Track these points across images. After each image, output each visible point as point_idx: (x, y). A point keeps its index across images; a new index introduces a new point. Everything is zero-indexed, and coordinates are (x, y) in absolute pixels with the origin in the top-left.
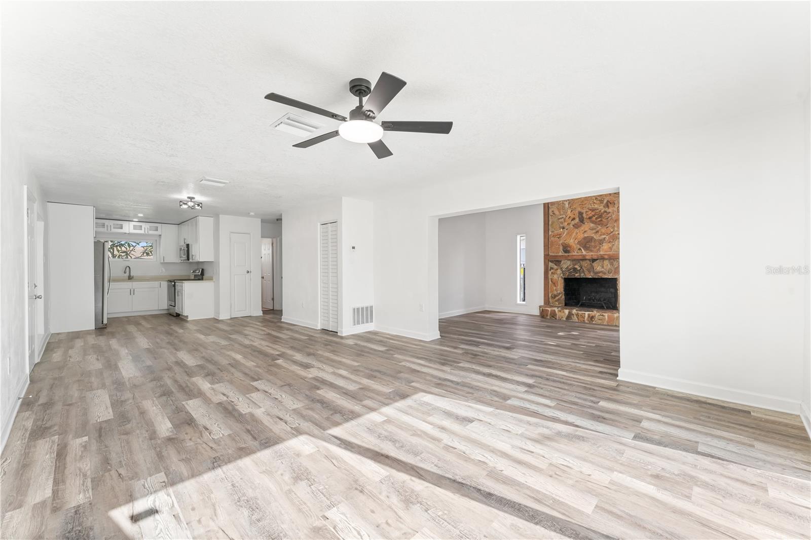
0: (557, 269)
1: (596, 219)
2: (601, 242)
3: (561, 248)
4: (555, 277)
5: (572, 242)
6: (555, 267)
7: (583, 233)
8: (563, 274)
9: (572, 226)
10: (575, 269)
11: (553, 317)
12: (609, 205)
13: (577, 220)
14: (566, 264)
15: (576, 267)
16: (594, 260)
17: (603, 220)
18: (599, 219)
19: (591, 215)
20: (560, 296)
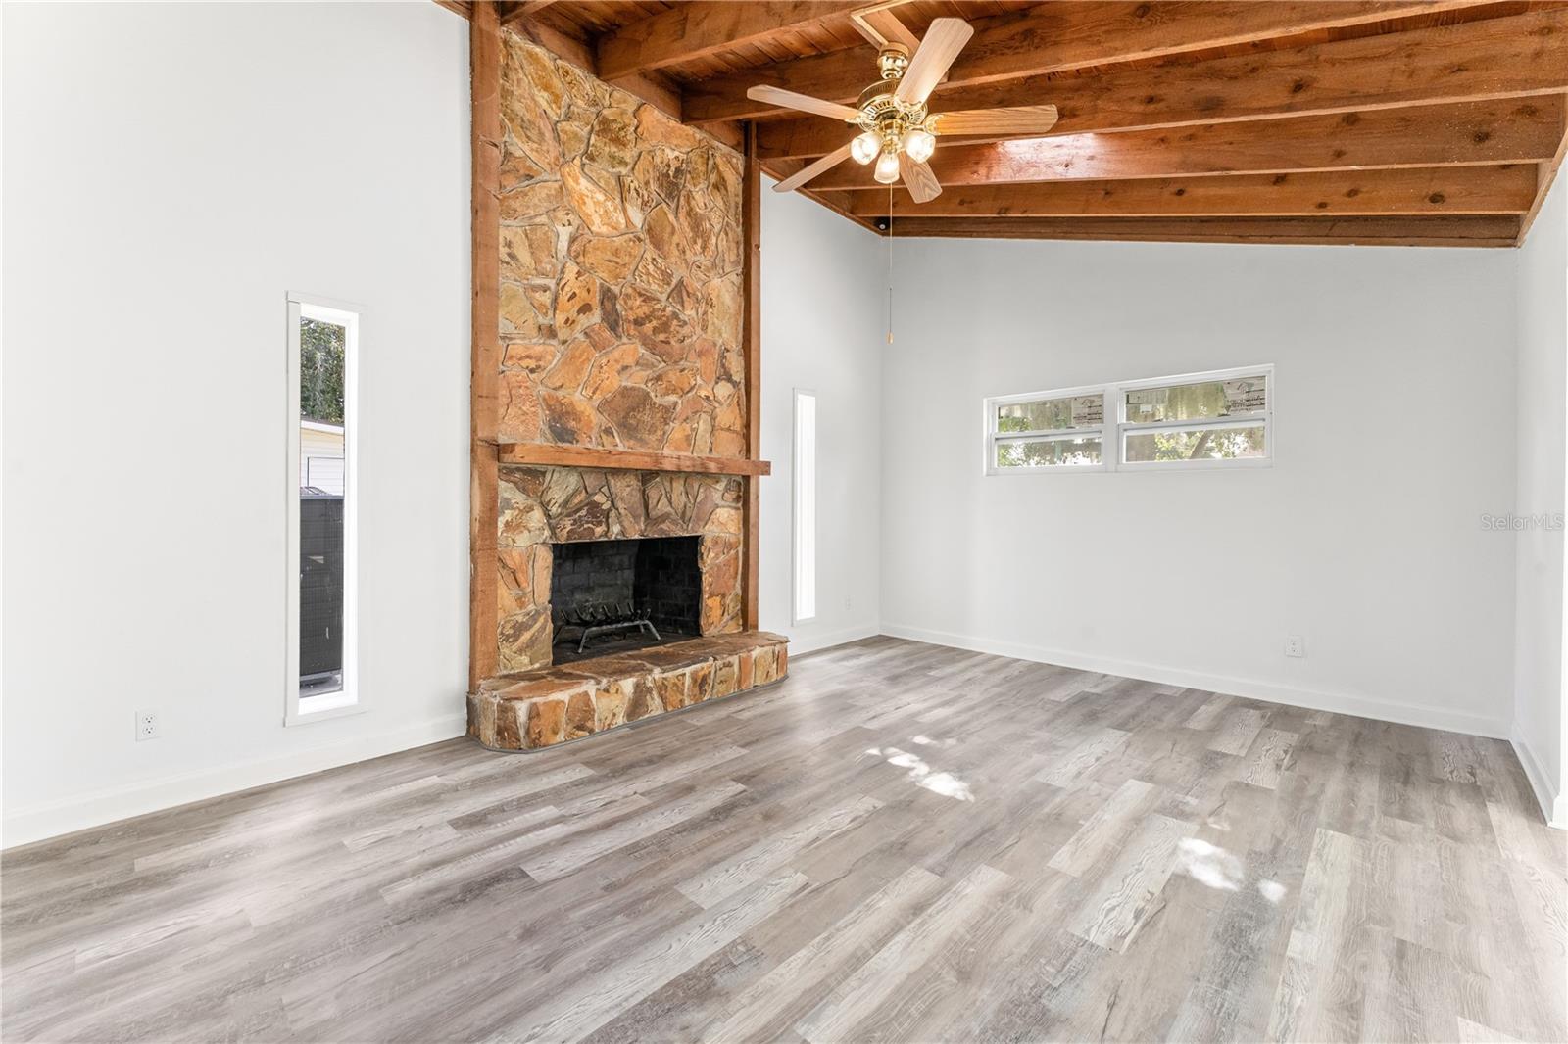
0: (531, 509)
1: (655, 330)
2: (667, 414)
3: (542, 415)
4: (523, 540)
5: (581, 400)
6: (519, 499)
7: (619, 373)
8: (553, 529)
9: (581, 337)
10: (594, 507)
11: (580, 727)
12: (685, 297)
13: (595, 317)
14: (560, 489)
15: (598, 498)
16: (647, 476)
17: (673, 342)
18: (662, 337)
19: (640, 313)
20: (537, 625)
